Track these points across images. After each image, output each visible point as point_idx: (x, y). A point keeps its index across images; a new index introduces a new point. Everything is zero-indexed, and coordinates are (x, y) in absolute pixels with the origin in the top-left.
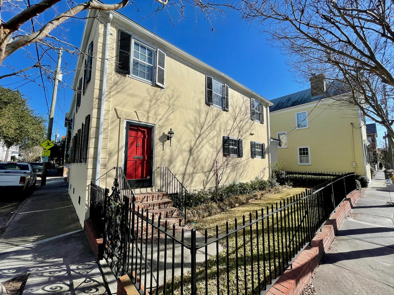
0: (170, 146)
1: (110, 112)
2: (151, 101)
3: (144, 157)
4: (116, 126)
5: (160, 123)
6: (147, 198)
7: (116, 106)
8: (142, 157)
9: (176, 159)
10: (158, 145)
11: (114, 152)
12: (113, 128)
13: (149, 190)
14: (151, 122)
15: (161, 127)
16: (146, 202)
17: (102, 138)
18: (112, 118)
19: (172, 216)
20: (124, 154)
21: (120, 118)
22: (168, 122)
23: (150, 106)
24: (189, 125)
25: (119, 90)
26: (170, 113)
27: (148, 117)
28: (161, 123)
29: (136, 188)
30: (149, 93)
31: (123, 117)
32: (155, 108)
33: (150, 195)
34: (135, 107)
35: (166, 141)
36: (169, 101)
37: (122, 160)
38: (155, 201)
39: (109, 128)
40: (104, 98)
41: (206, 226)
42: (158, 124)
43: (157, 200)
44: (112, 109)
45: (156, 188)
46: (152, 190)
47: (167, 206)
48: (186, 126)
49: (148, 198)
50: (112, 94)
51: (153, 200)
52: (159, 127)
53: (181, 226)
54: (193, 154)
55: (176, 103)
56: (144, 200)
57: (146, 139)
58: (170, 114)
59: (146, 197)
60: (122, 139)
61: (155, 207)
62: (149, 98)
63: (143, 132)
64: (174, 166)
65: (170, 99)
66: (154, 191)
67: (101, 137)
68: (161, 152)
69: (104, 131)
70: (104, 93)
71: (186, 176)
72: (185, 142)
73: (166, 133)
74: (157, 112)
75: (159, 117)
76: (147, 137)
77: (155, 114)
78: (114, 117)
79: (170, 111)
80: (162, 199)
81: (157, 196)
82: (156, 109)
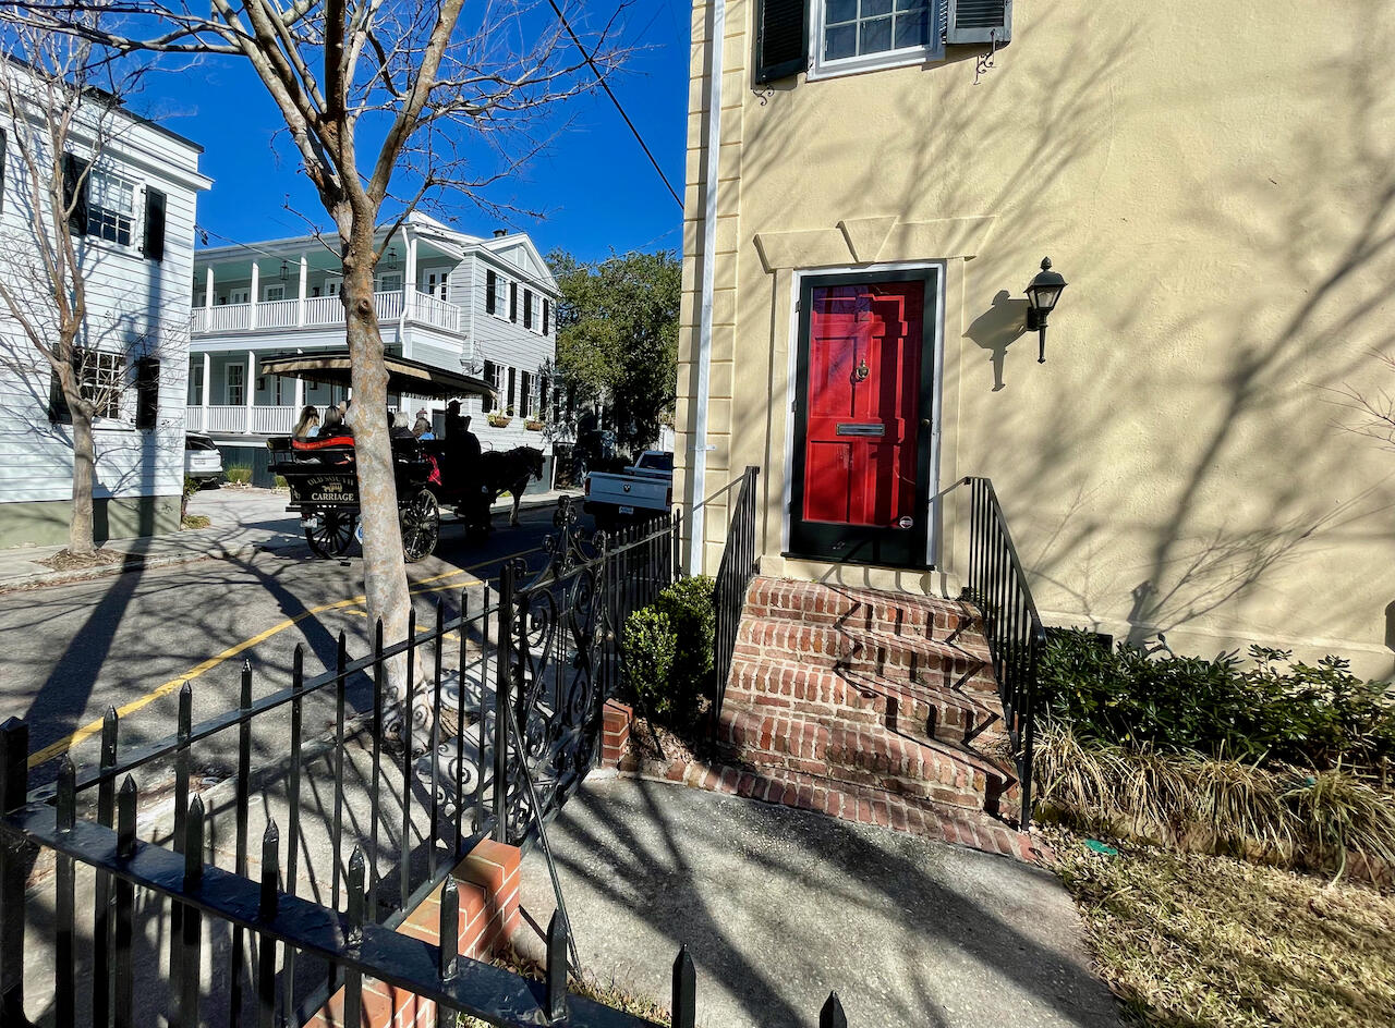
0: (1041, 361)
1: (738, 256)
2: (921, 146)
3: (891, 426)
4: (760, 308)
5: (980, 245)
6: (869, 615)
7: (759, 228)
8: (878, 429)
9: (1095, 432)
10: (961, 367)
11: (754, 410)
12: (749, 318)
13: (910, 581)
14: (919, 251)
15: (983, 264)
16: (862, 631)
17: (712, 361)
18: (748, 276)
19: (964, 743)
20: (790, 417)
21: (774, 271)
22: (1035, 223)
23: (918, 174)
25: (769, 155)
26: (1048, 168)
27: (904, 234)
28: (984, 244)
29: (845, 561)
30: (909, 112)
31: (781, 263)
32: (946, 174)
33: (884, 603)
34: (841, 203)
35: (1015, 335)
36: (1048, 101)
37: (782, 439)
38: (913, 639)
39: (736, 320)
40: (713, 212)
42: (966, 252)
43: (921, 638)
44: (744, 243)
47: (961, 682)
48: (1200, 214)
49: (875, 617)
50: (741, 184)
51: (898, 631)
52: (971, 270)
53: (999, 818)
54: (1270, 403)
55: (1099, 92)
56: (850, 618)
57: (901, 340)
58: (1050, 179)
59: (862, 610)
60: (785, 354)
61: (887, 664)
62: (910, 134)
63: (886, 312)
64: (1079, 479)
65: (1053, 86)
66: (936, 590)
67: (707, 354)
68: (987, 398)
69: (717, 333)
70: (713, 191)
72: (1185, 324)
73: (1018, 292)
74: (959, 193)
75: (968, 218)
76: (905, 333)
77: (948, 206)
78: (754, 269)
79: (1048, 159)
80: (952, 637)
81: (922, 617)
82: (955, 175)
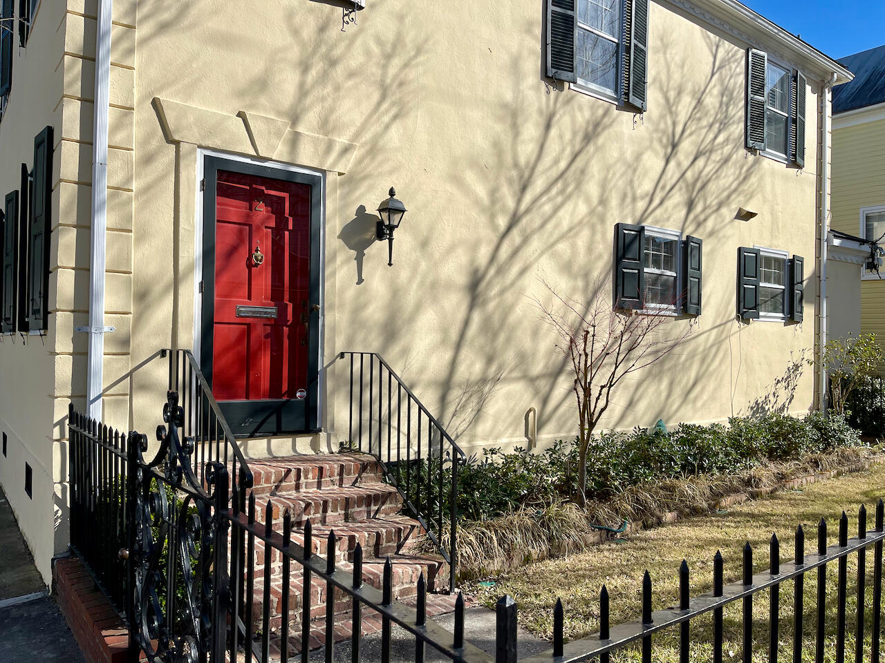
0: (390, 264)
1: (136, 116)
2: (305, 67)
3: (282, 310)
4: (162, 178)
5: (346, 165)
6: (298, 477)
7: (161, 89)
8: (272, 311)
9: (412, 319)
10: (339, 260)
11: (157, 288)
12: (150, 186)
13: (303, 444)
14: (307, 159)
15: (350, 181)
16: (294, 494)
17: (108, 229)
18: (145, 141)
19: (397, 553)
20: (198, 298)
21: (177, 143)
22: (380, 158)
23: (303, 92)
24: (470, 177)
25: (166, 16)
26: (386, 119)
27: (295, 139)
28: (350, 166)
29: (252, 436)
30: (295, 32)
31: (188, 134)
32: (323, 99)
33: (308, 466)
34: (241, 94)
35: (369, 243)
36: (385, 67)
37: (191, 321)
38: (330, 489)
39: (135, 186)
40: (108, 55)
41: (537, 596)
42: (338, 169)
43: (336, 487)
44: (141, 102)
45: (333, 440)
46: (315, 446)
47: (377, 512)
48: (456, 180)
49: (302, 478)
50: (139, 34)
51: (319, 487)
52: (342, 184)
53: (436, 593)
54: (485, 303)
55: (412, 74)
56: (284, 484)
57: (287, 233)
58: (387, 127)
59: (293, 474)
60: (191, 232)
61: (329, 513)
62: (295, 53)
63: (276, 206)
64: (405, 352)
65: (388, 57)
66: (324, 449)
67: (103, 221)
68: (353, 290)
69: (111, 196)
70: (107, 33)
71: (455, 395)
72: (451, 249)
73: (372, 209)
74: (333, 117)
75: (342, 140)
76: (291, 227)
77: (325, 125)
79: (387, 111)
80: (356, 481)
81: (337, 470)
82: (327, 104)
